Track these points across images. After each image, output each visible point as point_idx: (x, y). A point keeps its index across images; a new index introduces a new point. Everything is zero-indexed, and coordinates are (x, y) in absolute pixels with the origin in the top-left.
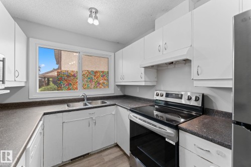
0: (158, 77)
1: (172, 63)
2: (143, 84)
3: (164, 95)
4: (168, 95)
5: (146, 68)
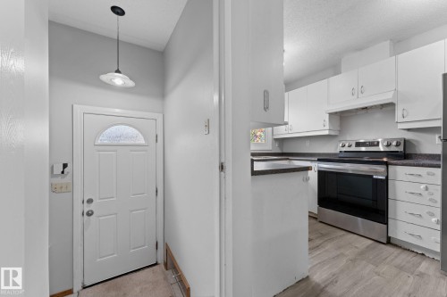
0: (341, 125)
1: (366, 108)
2: (327, 133)
3: (354, 145)
4: (358, 144)
5: (330, 114)
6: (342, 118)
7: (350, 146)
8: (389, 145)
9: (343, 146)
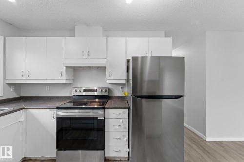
2: (64, 82)
4: (85, 91)
5: (67, 67)
6: (75, 71)
7: (80, 92)
8: (102, 92)
9: (76, 92)
